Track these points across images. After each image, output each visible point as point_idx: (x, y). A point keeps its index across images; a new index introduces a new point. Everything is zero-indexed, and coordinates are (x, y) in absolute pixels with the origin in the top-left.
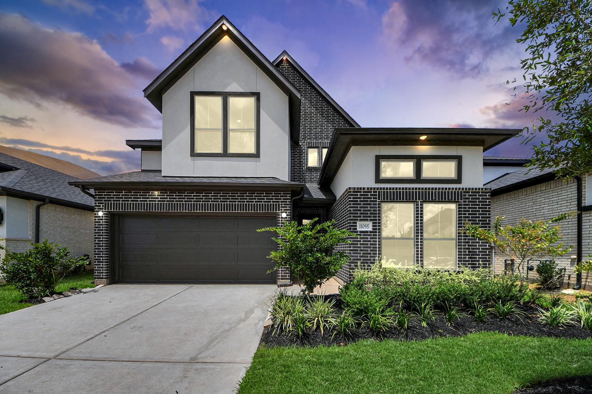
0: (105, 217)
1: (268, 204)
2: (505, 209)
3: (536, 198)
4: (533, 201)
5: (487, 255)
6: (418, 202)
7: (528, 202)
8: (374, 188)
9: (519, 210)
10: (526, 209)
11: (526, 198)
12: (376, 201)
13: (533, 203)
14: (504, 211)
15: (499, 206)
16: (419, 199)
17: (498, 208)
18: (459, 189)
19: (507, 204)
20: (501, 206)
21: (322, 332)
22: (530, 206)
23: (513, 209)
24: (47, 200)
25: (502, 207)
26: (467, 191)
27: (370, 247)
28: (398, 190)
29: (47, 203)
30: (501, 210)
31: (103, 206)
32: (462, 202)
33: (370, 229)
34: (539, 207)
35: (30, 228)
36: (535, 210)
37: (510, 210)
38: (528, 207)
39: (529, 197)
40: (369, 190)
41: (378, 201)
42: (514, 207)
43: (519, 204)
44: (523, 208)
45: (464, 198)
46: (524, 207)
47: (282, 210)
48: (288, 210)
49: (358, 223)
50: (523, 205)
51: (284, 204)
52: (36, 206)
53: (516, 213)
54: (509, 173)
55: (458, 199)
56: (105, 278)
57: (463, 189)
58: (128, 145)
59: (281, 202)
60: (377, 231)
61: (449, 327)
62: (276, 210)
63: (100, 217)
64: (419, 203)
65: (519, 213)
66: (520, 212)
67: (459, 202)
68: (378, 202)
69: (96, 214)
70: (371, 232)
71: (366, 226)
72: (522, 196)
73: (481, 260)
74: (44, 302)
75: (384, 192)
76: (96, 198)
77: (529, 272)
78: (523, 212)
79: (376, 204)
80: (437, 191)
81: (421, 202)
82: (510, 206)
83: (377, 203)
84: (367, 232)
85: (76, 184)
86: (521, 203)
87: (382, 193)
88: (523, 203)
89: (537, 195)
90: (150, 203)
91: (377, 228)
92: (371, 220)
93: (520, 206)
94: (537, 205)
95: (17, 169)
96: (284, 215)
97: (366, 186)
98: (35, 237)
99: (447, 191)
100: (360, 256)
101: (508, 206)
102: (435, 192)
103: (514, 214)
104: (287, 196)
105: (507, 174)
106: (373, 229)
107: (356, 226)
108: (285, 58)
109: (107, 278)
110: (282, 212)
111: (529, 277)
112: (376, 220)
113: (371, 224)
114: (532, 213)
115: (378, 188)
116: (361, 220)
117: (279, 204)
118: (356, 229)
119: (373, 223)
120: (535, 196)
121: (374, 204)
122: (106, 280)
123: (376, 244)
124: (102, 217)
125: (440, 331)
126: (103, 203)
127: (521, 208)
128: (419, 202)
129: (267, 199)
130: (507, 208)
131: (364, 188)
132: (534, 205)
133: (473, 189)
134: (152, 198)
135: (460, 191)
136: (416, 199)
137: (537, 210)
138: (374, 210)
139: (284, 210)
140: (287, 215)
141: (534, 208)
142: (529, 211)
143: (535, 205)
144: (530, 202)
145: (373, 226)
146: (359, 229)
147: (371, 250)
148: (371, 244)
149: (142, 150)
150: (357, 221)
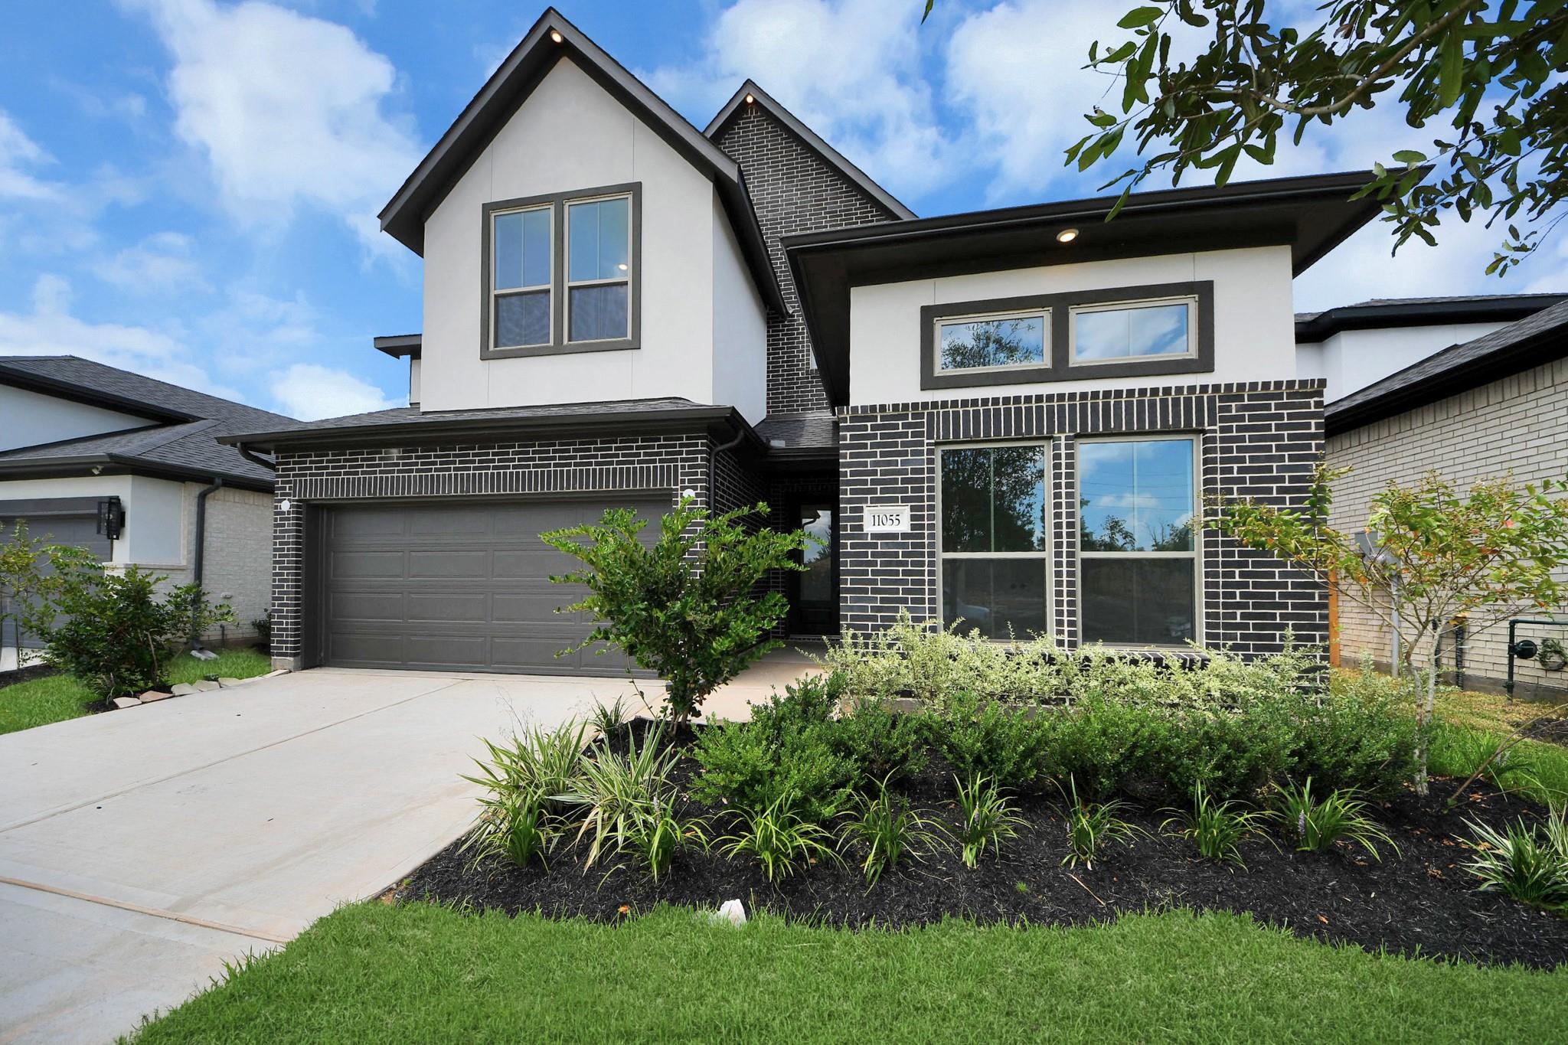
0: (293, 513)
1: (648, 468)
2: (1431, 454)
3: (1537, 411)
4: (1528, 421)
5: (1317, 606)
6: (1059, 439)
7: (1508, 426)
8: (915, 405)
9: (1480, 456)
10: (1504, 450)
11: (1501, 413)
12: (921, 444)
13: (1525, 430)
14: (1425, 462)
15: (1410, 446)
16: (1062, 430)
17: (1405, 454)
18: (1204, 388)
19: (1436, 439)
20: (1415, 444)
21: (590, 862)
22: (1515, 440)
23: (1455, 455)
24: (218, 481)
25: (1418, 450)
26: (1231, 393)
27: (904, 582)
28: (990, 407)
29: (217, 488)
30: (1417, 457)
31: (290, 488)
32: (1215, 431)
33: (905, 526)
34: (1550, 440)
35: (183, 542)
36: (1534, 451)
37: (1445, 457)
38: (1508, 442)
39: (1513, 410)
40: (901, 411)
41: (926, 441)
42: (1458, 447)
43: (1478, 435)
44: (1490, 446)
45: (1223, 419)
46: (1495, 445)
47: (683, 481)
48: (699, 481)
49: (866, 509)
50: (1492, 438)
51: (690, 467)
52: (198, 493)
53: (1466, 466)
54: (1460, 343)
55: (1200, 422)
56: (291, 655)
57: (1216, 388)
58: (380, 349)
59: (683, 460)
60: (926, 532)
61: (1072, 872)
62: (669, 484)
63: (283, 513)
64: (1063, 442)
65: (1477, 464)
66: (1483, 462)
67: (1204, 432)
68: (928, 444)
69: (276, 507)
70: (905, 536)
71: (893, 518)
72: (1488, 410)
73: (1290, 623)
74: (115, 707)
75: (946, 415)
76: (278, 470)
77: (1517, 661)
78: (1493, 460)
79: (921, 453)
80: (1123, 400)
81: (1067, 438)
82: (1445, 443)
83: (925, 448)
84: (894, 536)
85: (231, 441)
86: (1483, 433)
87: (938, 418)
88: (1489, 432)
89: (1541, 402)
90: (381, 478)
91: (926, 522)
92: (905, 500)
93: (1482, 441)
94: (1542, 433)
95: (196, 419)
96: (689, 493)
97: (889, 401)
98: (193, 561)
99: (1158, 399)
100: (875, 609)
101: (1439, 445)
102: (1118, 405)
103: (1460, 467)
104: (696, 445)
105: (1455, 347)
106: (913, 527)
107: (861, 519)
108: (750, 100)
109: (294, 655)
110: (683, 488)
111: (1515, 678)
112: (921, 499)
113: (905, 512)
114: (1524, 462)
115: (925, 405)
116: (874, 501)
117: (676, 467)
118: (861, 528)
119: (912, 509)
120: (1533, 404)
121: (914, 453)
122: (292, 659)
123: (922, 573)
124: (289, 513)
125: (1022, 886)
126: (289, 482)
127: (1484, 448)
128: (1063, 438)
129: (645, 454)
130: (1438, 452)
131: (883, 408)
132: (1530, 436)
133: (1254, 385)
134: (386, 465)
135: (1205, 396)
136: (1051, 429)
137: (1542, 450)
138: (914, 471)
139: (690, 481)
140: (697, 495)
141: (1530, 444)
142: (1514, 456)
143: (1535, 435)
144: (1515, 425)
145: (913, 518)
146: (869, 528)
147: (905, 591)
148: (905, 573)
149: (412, 359)
150: (864, 505)
